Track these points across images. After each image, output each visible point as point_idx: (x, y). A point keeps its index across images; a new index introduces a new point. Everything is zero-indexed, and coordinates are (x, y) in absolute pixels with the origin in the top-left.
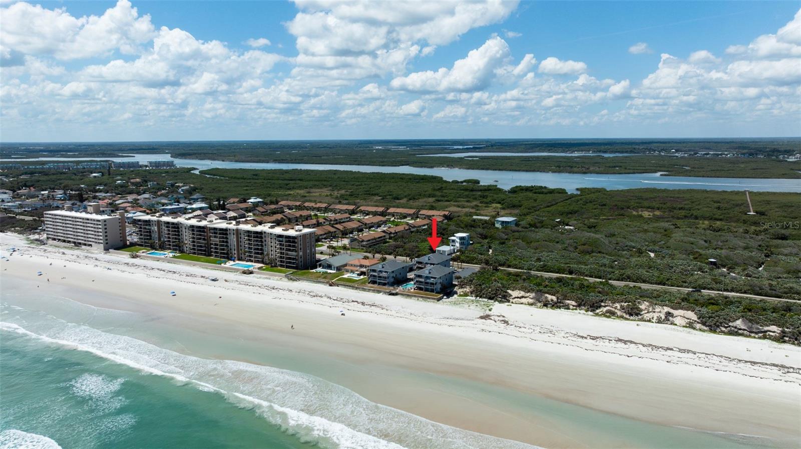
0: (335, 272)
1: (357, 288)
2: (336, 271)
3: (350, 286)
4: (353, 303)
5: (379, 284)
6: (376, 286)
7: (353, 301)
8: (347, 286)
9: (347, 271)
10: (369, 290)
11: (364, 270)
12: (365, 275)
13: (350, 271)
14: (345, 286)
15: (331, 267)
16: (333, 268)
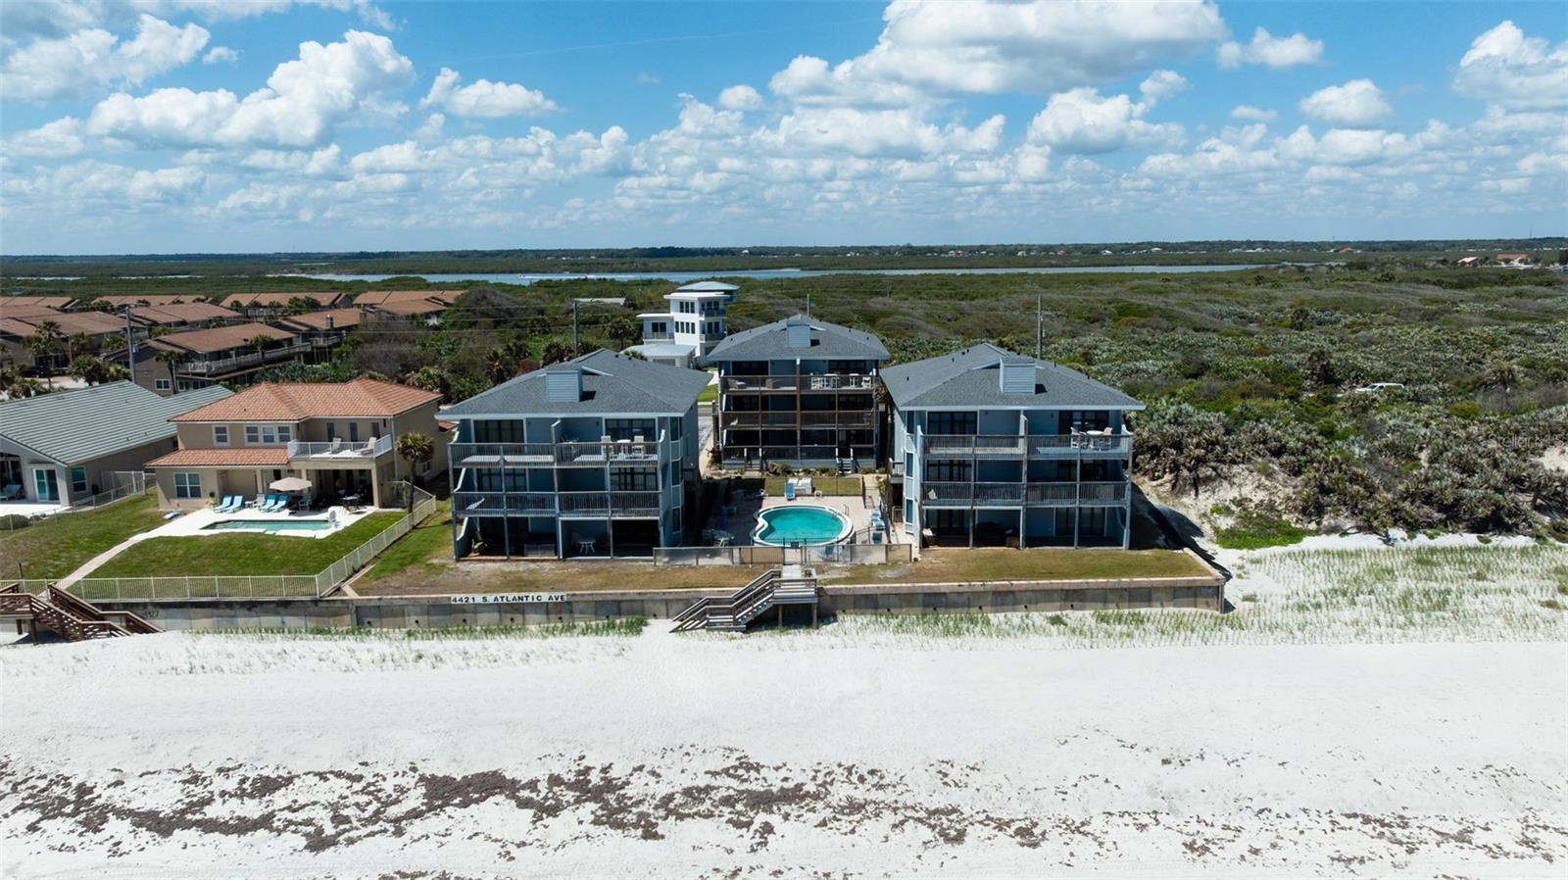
0: (61, 507)
1: (363, 619)
2: (72, 500)
3: (284, 606)
4: (455, 817)
5: (572, 550)
6: (544, 565)
7: (443, 792)
8: (251, 606)
9: (187, 490)
10: (510, 617)
11: (344, 456)
12: (367, 500)
13: (211, 484)
14: (222, 611)
15: (18, 479)
16: (31, 483)
